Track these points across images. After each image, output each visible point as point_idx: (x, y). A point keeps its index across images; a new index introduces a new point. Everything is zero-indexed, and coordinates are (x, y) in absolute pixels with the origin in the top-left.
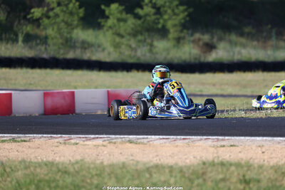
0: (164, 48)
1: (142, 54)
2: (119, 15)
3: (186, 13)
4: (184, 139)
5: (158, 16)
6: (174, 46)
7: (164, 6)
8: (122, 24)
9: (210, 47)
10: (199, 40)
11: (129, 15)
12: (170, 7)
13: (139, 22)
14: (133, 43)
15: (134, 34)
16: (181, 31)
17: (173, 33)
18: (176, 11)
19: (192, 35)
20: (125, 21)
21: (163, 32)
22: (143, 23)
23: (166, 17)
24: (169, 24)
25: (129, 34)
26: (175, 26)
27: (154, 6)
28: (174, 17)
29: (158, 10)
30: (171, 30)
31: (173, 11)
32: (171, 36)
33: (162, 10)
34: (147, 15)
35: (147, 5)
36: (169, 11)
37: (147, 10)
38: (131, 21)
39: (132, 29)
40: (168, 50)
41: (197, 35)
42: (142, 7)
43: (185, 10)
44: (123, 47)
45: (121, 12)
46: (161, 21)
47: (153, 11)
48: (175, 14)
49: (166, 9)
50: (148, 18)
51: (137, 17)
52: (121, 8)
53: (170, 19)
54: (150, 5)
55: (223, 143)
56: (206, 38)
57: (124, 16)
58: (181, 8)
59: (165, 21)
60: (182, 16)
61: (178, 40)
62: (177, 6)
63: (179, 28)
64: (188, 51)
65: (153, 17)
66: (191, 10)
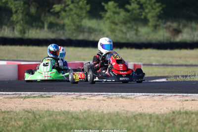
0: (145, 33)
1: (131, 36)
2: (114, 10)
3: (161, 8)
4: (159, 95)
5: (142, 10)
6: (153, 31)
7: (145, 3)
8: (116, 16)
9: (177, 32)
10: (170, 26)
11: (121, 10)
12: (149, 4)
13: (128, 14)
14: (124, 29)
15: (125, 22)
16: (158, 21)
17: (152, 22)
18: (154, 6)
19: (165, 23)
20: (118, 13)
21: (145, 22)
22: (131, 15)
23: (147, 11)
24: (149, 16)
25: (121, 23)
26: (153, 17)
27: (139, 3)
28: (153, 11)
29: (141, 6)
30: (151, 20)
31: (152, 6)
32: (150, 24)
33: (144, 6)
34: (134, 9)
35: (133, 2)
36: (149, 7)
37: (134, 6)
38: (123, 14)
39: (124, 19)
40: (148, 34)
41: (169, 24)
42: (130, 4)
43: (160, 6)
44: (117, 31)
45: (115, 7)
46: (144, 14)
47: (138, 6)
48: (153, 9)
49: (147, 5)
50: (135, 12)
51: (127, 10)
52: (116, 4)
53: (150, 12)
54: (136, 2)
55: (187, 98)
56: (175, 25)
57: (118, 10)
58: (158, 4)
59: (147, 13)
60: (158, 10)
61: (156, 27)
62: (155, 3)
63: (156, 19)
64: (162, 35)
65: (138, 11)
66: (164, 6)
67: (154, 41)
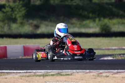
0: (15, 28)
3: (25, 11)
5: (12, 12)
9: (37, 27)
10: (32, 23)
12: (17, 8)
15: (3, 21)
16: (23, 19)
17: (19, 20)
18: (21, 10)
19: (28, 21)
21: (14, 20)
22: (6, 15)
23: (16, 13)
24: (18, 16)
26: (20, 17)
28: (20, 13)
29: (12, 10)
31: (19, 9)
32: (18, 22)
33: (14, 9)
34: (7, 12)
36: (17, 10)
37: (7, 9)
38: (1, 15)
39: (2, 18)
40: (17, 28)
41: (31, 21)
42: (5, 8)
43: (25, 9)
46: (13, 15)
47: (10, 10)
51: (4, 12)
53: (18, 13)
54: (9, 7)
56: (35, 22)
58: (23, 8)
59: (16, 15)
60: (23, 12)
61: (22, 24)
62: (21, 8)
64: (27, 29)
65: (10, 13)
66: (27, 9)
67: (22, 33)
